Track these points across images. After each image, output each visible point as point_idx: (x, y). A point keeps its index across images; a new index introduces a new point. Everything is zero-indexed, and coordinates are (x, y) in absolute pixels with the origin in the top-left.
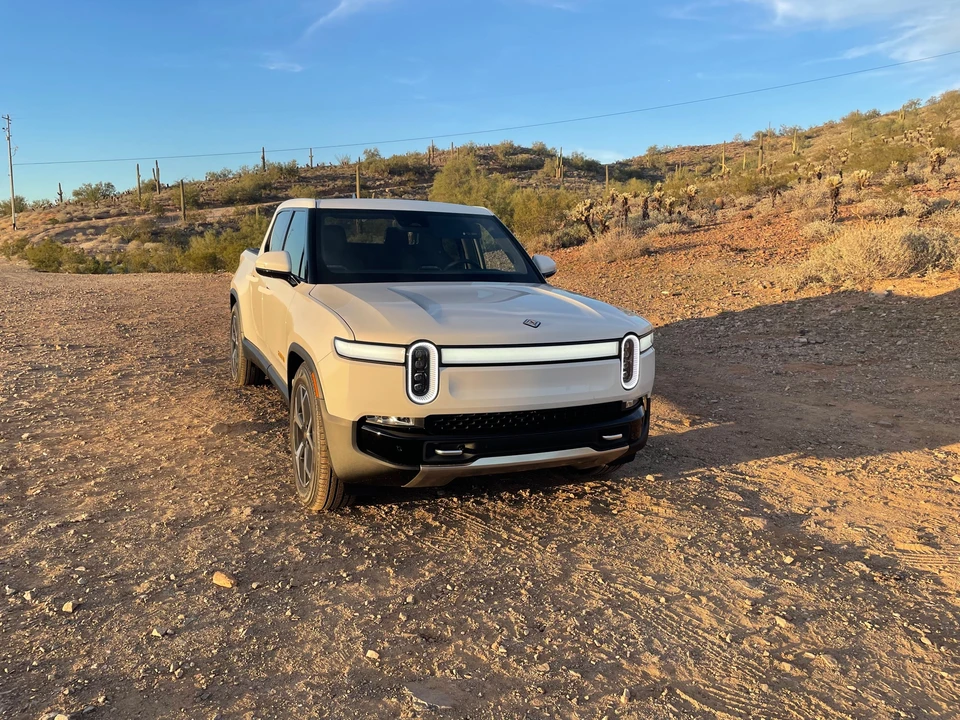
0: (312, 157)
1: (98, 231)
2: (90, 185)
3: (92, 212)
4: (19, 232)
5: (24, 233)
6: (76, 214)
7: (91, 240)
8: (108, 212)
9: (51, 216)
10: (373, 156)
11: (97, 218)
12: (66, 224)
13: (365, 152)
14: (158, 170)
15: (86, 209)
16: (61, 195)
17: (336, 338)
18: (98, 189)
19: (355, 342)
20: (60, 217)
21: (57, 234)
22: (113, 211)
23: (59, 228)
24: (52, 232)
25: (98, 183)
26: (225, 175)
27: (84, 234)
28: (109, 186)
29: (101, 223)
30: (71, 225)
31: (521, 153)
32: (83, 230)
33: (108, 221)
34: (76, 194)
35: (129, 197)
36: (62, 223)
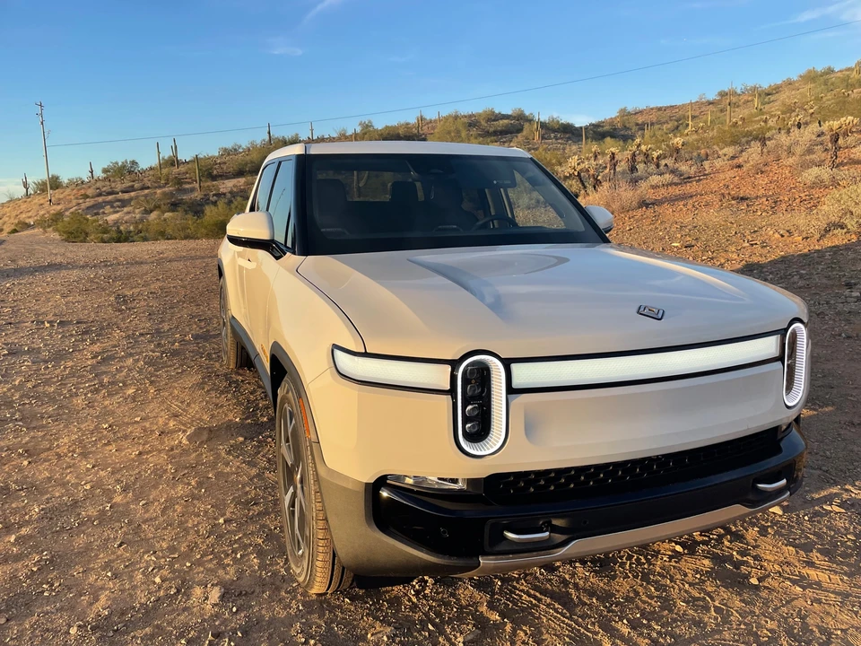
0: (312, 130)
1: (124, 203)
2: (117, 163)
3: (119, 187)
4: (55, 207)
5: (59, 207)
6: (104, 189)
7: (118, 212)
8: (133, 186)
9: (83, 192)
10: (367, 127)
11: (123, 192)
12: (96, 199)
13: (360, 124)
14: (176, 147)
15: (113, 185)
16: (92, 172)
17: (335, 346)
18: (124, 166)
19: (366, 355)
20: (90, 192)
21: (88, 208)
22: (137, 185)
23: (89, 202)
24: (83, 206)
25: (123, 161)
26: (235, 150)
27: (112, 207)
28: (134, 163)
29: (126, 196)
30: (100, 199)
31: (501, 119)
32: (110, 203)
33: (133, 194)
34: (105, 171)
35: (151, 173)
36: (92, 197)
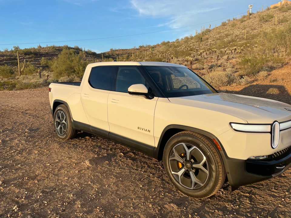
13: (14, 47)
17: (230, 123)
19: (248, 124)
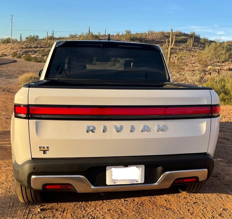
0: (106, 32)
1: (35, 52)
2: (31, 36)
3: (33, 46)
4: (13, 50)
5: (15, 50)
6: (28, 46)
7: (33, 55)
8: (37, 46)
9: (20, 46)
10: (128, 32)
11: (34, 48)
12: (26, 49)
13: (126, 31)
14: (53, 33)
15: (31, 45)
16: (21, 38)
18: (34, 37)
20: (23, 46)
21: (24, 52)
22: (39, 46)
23: (24, 50)
24: (23, 51)
25: (34, 35)
26: (75, 36)
27: (31, 53)
28: (37, 36)
29: (36, 49)
30: (28, 49)
31: (183, 36)
32: (31, 51)
33: (38, 49)
34: (27, 38)
35: (43, 41)
36: (25, 48)
